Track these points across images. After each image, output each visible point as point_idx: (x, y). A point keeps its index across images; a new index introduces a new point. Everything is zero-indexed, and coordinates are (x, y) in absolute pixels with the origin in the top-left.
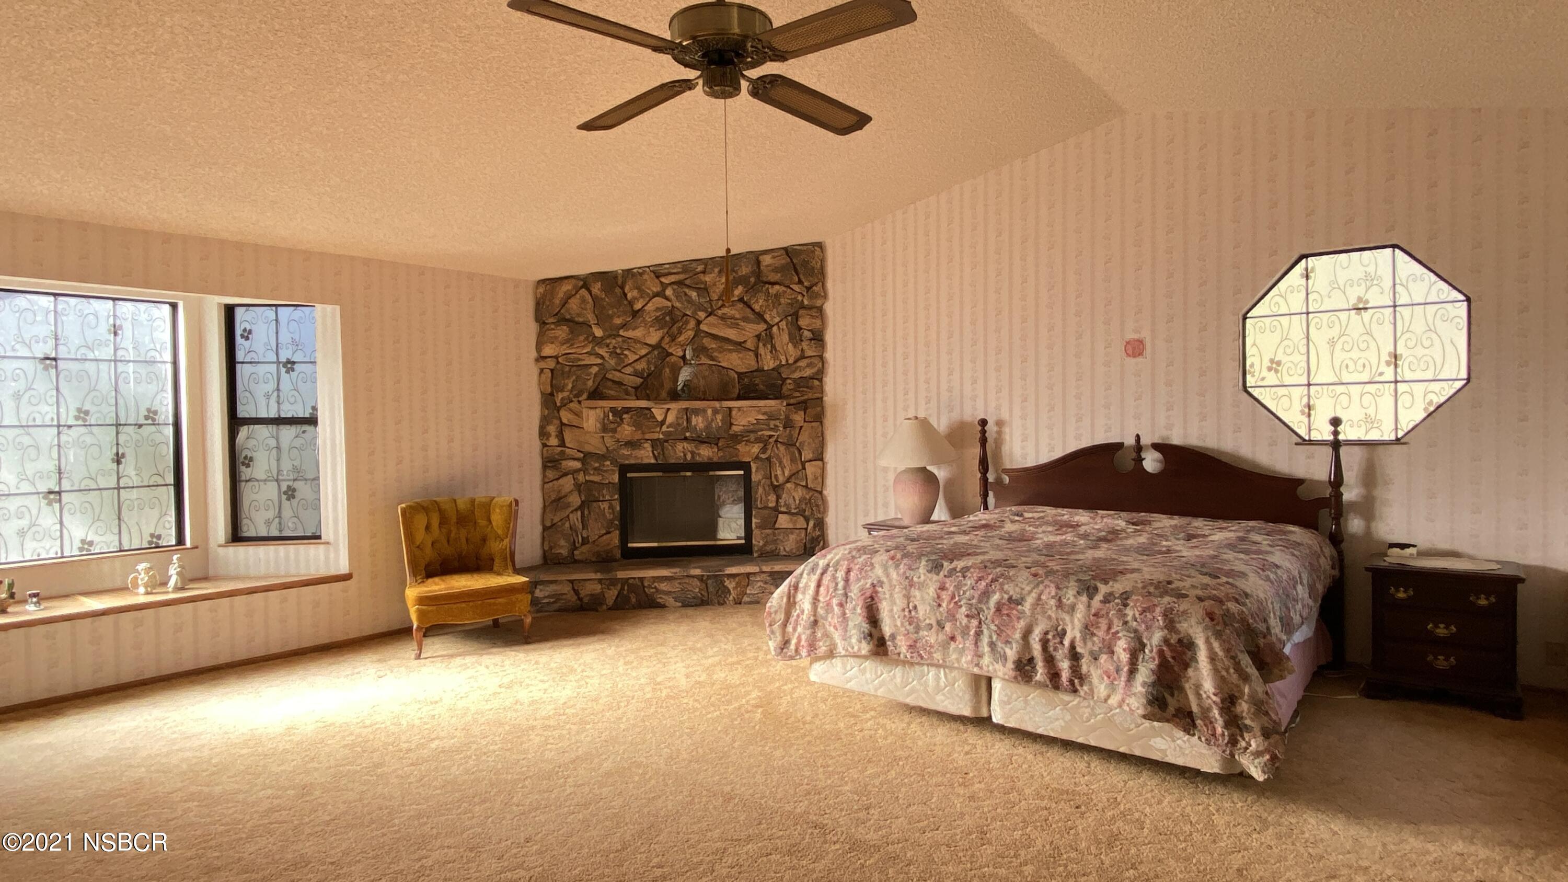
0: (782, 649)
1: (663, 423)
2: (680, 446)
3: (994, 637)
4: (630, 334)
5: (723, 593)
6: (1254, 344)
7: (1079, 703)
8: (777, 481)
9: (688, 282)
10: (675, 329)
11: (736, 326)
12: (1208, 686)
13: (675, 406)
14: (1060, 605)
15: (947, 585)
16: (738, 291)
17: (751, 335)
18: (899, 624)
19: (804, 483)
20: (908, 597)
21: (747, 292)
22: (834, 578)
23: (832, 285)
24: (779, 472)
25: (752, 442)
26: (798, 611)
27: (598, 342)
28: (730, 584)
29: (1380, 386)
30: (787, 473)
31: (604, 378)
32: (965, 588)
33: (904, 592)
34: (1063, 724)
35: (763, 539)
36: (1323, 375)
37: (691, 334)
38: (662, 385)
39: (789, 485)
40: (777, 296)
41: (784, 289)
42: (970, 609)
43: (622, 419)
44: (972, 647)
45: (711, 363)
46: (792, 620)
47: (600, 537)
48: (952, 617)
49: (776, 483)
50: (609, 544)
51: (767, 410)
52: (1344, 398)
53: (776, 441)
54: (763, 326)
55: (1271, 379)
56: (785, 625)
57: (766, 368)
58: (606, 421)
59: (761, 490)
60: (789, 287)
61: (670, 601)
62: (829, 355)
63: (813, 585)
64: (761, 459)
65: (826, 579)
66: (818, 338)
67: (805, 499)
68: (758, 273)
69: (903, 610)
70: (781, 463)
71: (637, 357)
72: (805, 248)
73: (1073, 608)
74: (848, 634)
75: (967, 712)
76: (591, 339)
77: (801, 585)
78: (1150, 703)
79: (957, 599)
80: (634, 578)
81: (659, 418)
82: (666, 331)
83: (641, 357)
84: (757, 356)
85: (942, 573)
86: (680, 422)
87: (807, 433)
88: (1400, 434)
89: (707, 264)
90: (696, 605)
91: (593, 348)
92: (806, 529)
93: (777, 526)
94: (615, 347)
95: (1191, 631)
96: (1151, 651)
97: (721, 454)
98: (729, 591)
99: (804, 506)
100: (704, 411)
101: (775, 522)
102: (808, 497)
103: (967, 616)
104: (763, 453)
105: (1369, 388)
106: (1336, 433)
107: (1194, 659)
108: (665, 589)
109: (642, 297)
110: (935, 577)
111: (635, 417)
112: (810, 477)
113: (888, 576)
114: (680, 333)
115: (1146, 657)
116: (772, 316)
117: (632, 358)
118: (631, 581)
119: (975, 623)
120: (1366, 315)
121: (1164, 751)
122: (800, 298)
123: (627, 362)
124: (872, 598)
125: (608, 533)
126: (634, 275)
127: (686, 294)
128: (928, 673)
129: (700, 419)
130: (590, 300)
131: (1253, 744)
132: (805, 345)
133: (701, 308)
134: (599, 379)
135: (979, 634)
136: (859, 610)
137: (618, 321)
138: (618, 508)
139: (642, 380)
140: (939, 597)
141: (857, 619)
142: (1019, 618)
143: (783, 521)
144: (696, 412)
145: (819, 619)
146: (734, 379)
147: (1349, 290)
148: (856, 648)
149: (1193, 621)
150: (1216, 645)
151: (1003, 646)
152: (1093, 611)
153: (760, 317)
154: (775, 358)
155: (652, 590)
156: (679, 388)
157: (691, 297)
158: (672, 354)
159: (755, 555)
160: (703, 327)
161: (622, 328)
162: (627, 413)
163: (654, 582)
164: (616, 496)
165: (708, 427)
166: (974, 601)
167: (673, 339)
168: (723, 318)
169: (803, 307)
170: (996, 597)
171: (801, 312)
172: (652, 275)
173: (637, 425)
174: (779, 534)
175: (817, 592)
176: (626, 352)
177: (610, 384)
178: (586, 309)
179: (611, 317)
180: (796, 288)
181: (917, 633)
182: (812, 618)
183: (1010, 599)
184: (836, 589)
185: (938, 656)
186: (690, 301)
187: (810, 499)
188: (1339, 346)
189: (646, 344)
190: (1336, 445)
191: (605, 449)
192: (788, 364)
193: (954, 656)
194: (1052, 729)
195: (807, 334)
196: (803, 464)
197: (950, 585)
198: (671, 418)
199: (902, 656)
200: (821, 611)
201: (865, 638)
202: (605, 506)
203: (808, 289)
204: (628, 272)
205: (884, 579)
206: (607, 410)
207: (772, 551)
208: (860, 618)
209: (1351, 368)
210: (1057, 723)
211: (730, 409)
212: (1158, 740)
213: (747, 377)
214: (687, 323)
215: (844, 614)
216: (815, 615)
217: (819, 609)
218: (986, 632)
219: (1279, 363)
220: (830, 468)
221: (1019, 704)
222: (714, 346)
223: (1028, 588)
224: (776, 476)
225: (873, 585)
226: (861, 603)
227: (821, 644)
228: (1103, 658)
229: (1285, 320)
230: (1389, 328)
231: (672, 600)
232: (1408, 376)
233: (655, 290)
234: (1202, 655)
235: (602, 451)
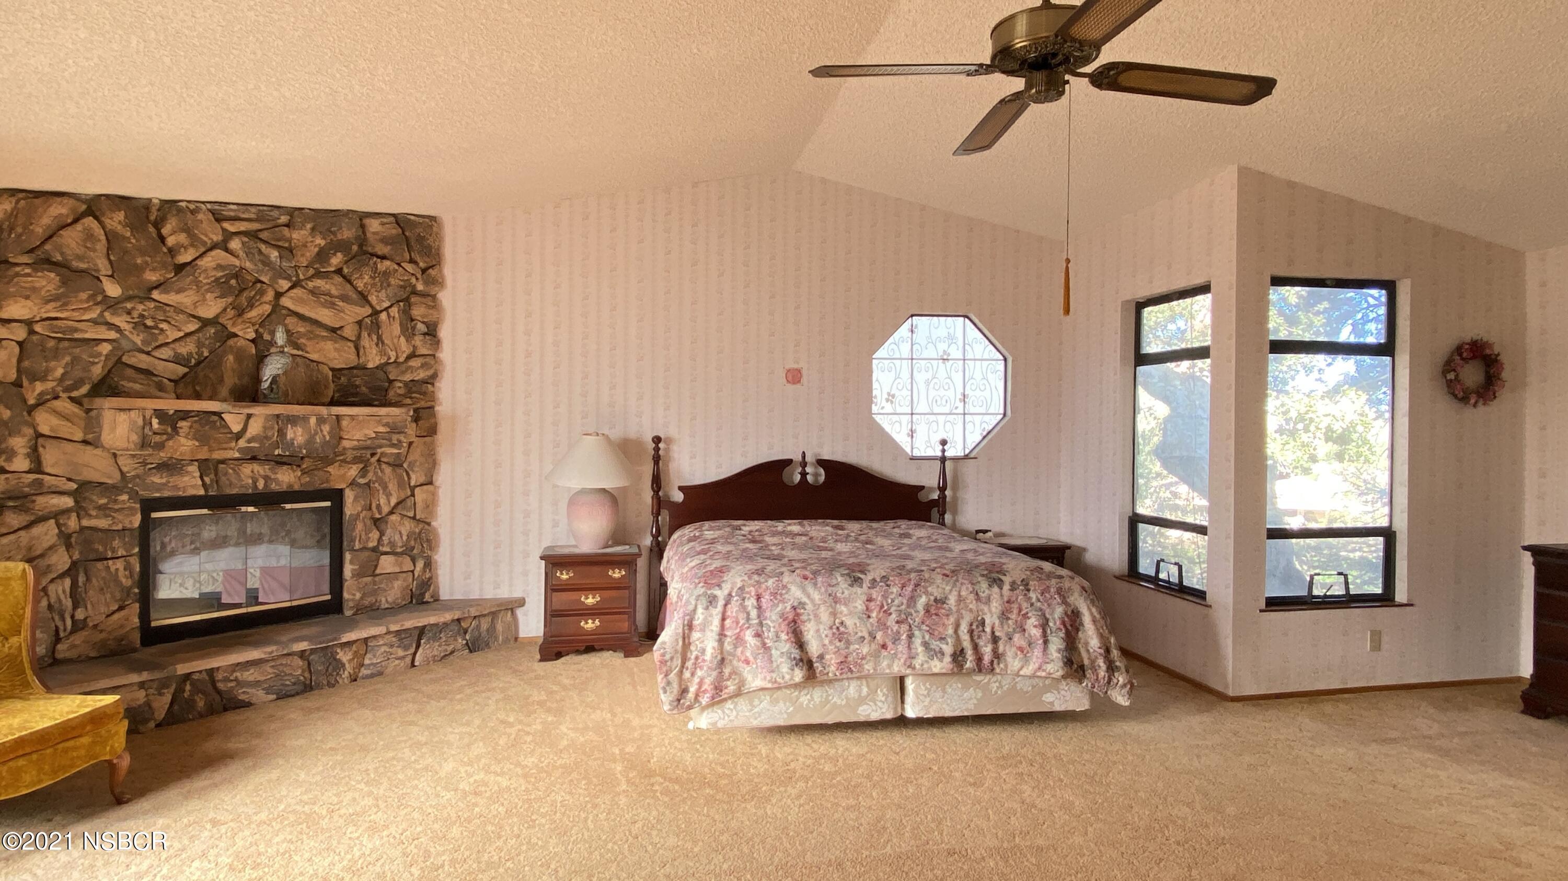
0: (679, 700)
1: (238, 436)
2: (247, 470)
3: (927, 637)
4: (171, 298)
5: (334, 670)
6: (877, 380)
7: (990, 679)
8: (380, 513)
9: (264, 235)
10: (243, 300)
11: (332, 305)
12: (1094, 643)
13: (260, 412)
14: (978, 598)
15: (874, 596)
16: (337, 260)
17: (352, 320)
18: (827, 642)
19: (411, 514)
20: (834, 614)
21: (346, 262)
22: (743, 607)
23: (451, 270)
24: (383, 501)
25: (349, 463)
26: (695, 654)
27: (112, 305)
28: (344, 656)
29: (955, 416)
30: (393, 501)
31: (119, 361)
32: (892, 596)
33: (831, 610)
34: (975, 702)
35: (359, 589)
36: (922, 407)
37: (268, 308)
38: (221, 380)
39: (393, 518)
40: (386, 274)
41: (396, 267)
42: (900, 615)
43: (175, 429)
44: (905, 651)
45: (295, 352)
46: (689, 664)
47: (108, 616)
48: (882, 625)
49: (378, 516)
50: (122, 626)
51: (390, 420)
52: (934, 425)
53: (379, 461)
54: (368, 311)
55: (888, 408)
56: (681, 672)
57: (370, 365)
58: (147, 430)
59: (360, 526)
60: (399, 264)
61: (259, 695)
62: (445, 354)
63: (716, 622)
64: (359, 485)
65: (733, 609)
66: (432, 332)
67: (414, 533)
68: (362, 240)
69: (831, 628)
70: (385, 487)
71: (181, 334)
72: (421, 220)
73: (989, 600)
74: (775, 665)
75: (889, 715)
76: (99, 298)
77: (696, 623)
78: (1065, 664)
79: (886, 608)
80: (200, 672)
81: (236, 428)
82: (230, 300)
83: (188, 335)
84: (357, 348)
85: (864, 585)
86: (270, 434)
87: (419, 450)
88: (967, 451)
89: (295, 215)
90: (298, 694)
91: (101, 314)
92: (413, 572)
93: (378, 572)
94: (142, 316)
95: (1077, 603)
96: (1055, 624)
97: (307, 479)
98: (343, 665)
99: (412, 543)
100: (305, 419)
101: (376, 566)
102: (417, 530)
103: (897, 622)
104: (363, 477)
105: (951, 418)
106: (943, 451)
107: (1082, 624)
108: (251, 679)
109: (192, 245)
110: (859, 590)
111: (196, 426)
112: (420, 506)
113: (809, 596)
114: (251, 306)
115: (1054, 630)
116: (380, 299)
117: (173, 335)
118: (195, 677)
119: (904, 627)
120: (949, 364)
121: (1052, 703)
122: (413, 280)
123: (161, 339)
124: (794, 621)
125: (121, 608)
126: (180, 210)
127: (260, 252)
128: (849, 686)
129: (299, 430)
130: (103, 238)
131: (1121, 679)
132: (418, 340)
133: (281, 274)
134: (110, 364)
135: (910, 637)
136: (784, 636)
137: (152, 277)
138: (138, 569)
139: (186, 370)
140: (867, 609)
141: (783, 647)
142: (948, 615)
143: (387, 564)
144: (293, 420)
145: (726, 656)
146: (327, 376)
147: (938, 344)
148: (787, 677)
149: (1076, 595)
150: (1094, 610)
151: (938, 643)
152: (1006, 599)
153: (364, 298)
154: (383, 353)
155: (233, 684)
156: (265, 385)
157: (268, 257)
158: (236, 335)
159: (348, 613)
160: (285, 301)
161: (156, 288)
162: (183, 419)
163: (234, 671)
164: (137, 550)
165: (310, 441)
166: (903, 607)
167: (241, 312)
168: (313, 292)
169: (415, 292)
170: (923, 600)
171: (413, 299)
172: (211, 216)
173: (202, 439)
174: (381, 583)
175: (722, 627)
176: (164, 326)
177: (129, 372)
178: (95, 250)
179: (140, 269)
180: (410, 267)
181: (847, 648)
182: (719, 657)
183: (936, 600)
184: (748, 619)
185: (868, 667)
186: (266, 262)
187: (420, 533)
188: (931, 385)
189: (194, 316)
190: (943, 459)
191: (118, 476)
192: (395, 362)
193: (885, 664)
194: (967, 710)
195: (421, 327)
196: (413, 489)
197: (875, 593)
198: (255, 428)
199: (830, 675)
200: (728, 647)
201: (797, 665)
202: (120, 564)
203: (424, 271)
204: (169, 205)
205: (805, 599)
206: (148, 414)
207: (372, 605)
208: (788, 645)
209: (939, 403)
210: (971, 702)
211: (338, 417)
212: (1048, 695)
213: (344, 375)
214: (262, 293)
215: (764, 644)
216: (722, 653)
217: (726, 644)
218: (917, 633)
219: (893, 396)
220: (442, 493)
221: (938, 695)
222: (302, 330)
223: (948, 588)
224: (379, 507)
225: (794, 608)
226: (784, 627)
227: (729, 683)
228: (1017, 637)
229: (897, 362)
230: (961, 374)
231: (261, 693)
232: (972, 410)
233: (215, 238)
234: (1087, 619)
235: (113, 478)
